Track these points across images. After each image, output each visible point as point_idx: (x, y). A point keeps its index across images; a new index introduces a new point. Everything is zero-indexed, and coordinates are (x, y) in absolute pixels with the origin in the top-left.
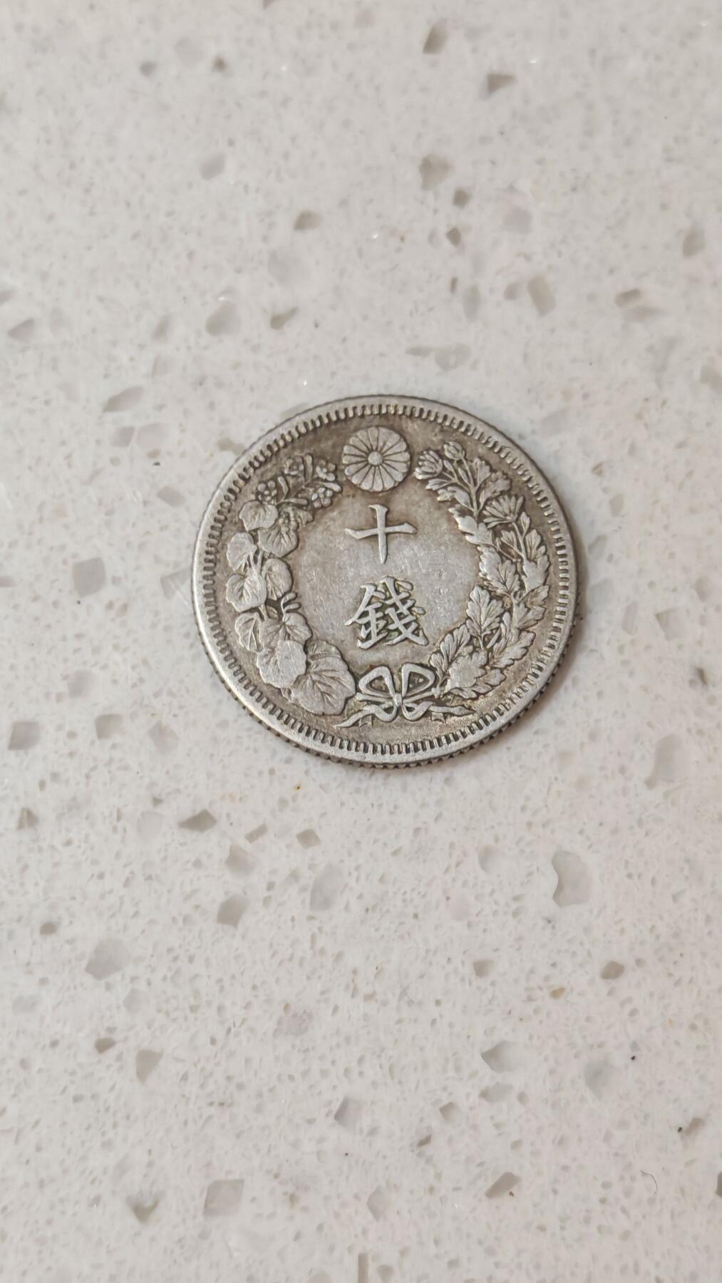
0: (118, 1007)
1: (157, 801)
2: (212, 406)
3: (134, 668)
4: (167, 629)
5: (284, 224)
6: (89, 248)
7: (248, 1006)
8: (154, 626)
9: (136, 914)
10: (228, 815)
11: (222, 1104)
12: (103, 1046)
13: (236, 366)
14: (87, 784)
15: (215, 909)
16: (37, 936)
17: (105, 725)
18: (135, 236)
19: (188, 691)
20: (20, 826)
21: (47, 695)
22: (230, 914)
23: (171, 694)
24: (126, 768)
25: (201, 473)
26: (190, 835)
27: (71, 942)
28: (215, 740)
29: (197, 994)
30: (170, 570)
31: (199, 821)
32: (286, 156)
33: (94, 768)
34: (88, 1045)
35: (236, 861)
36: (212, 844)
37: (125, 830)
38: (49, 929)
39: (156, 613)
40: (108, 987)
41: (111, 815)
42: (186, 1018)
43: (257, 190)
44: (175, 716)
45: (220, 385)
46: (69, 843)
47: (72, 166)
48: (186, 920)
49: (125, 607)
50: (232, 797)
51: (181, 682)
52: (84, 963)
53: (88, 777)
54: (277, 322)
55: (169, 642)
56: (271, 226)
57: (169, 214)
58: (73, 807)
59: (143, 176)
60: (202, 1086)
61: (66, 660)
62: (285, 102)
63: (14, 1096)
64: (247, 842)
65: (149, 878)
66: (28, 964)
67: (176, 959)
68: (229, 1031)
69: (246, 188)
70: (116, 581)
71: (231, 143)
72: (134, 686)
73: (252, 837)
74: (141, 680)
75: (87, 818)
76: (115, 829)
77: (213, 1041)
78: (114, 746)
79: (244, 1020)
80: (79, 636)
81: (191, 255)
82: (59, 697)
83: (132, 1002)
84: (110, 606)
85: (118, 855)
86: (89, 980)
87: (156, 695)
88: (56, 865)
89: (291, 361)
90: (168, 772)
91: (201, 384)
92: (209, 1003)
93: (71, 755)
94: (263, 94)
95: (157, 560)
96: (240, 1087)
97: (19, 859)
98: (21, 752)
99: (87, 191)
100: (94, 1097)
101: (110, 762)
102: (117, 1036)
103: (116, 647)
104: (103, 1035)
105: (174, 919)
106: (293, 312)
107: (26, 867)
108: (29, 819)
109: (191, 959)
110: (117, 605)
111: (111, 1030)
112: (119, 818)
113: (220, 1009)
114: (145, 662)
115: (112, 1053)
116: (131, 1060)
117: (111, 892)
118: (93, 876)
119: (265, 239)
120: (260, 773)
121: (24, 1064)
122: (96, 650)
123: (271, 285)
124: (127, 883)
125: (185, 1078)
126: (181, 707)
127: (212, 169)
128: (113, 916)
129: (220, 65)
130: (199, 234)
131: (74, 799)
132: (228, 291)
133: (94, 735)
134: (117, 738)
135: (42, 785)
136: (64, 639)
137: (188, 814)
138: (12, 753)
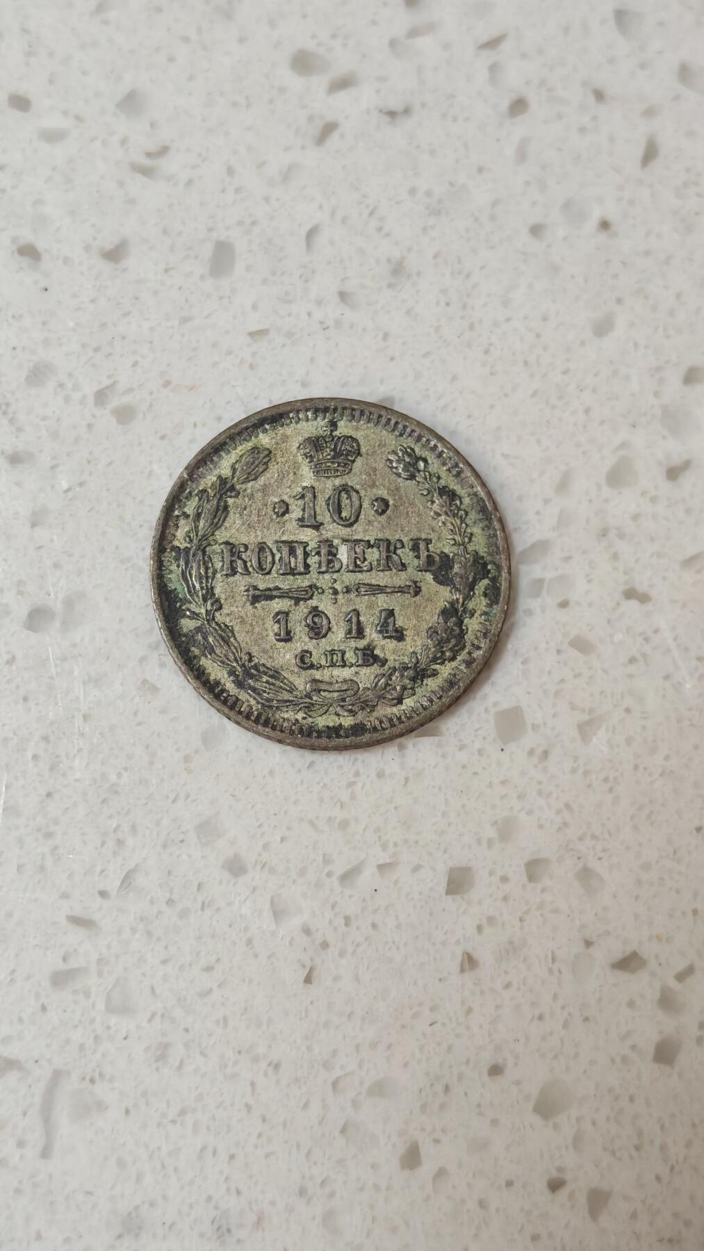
0: (567, 1148)
1: (588, 944)
2: (615, 557)
3: (558, 812)
4: (586, 773)
5: (674, 380)
6: (492, 407)
7: (689, 1144)
8: (574, 771)
9: (576, 1055)
10: (657, 956)
11: (670, 1240)
12: (555, 1185)
13: (636, 517)
14: (522, 928)
15: (651, 1050)
16: (486, 1078)
17: (534, 869)
18: (534, 394)
19: (610, 834)
20: (462, 970)
21: (479, 841)
22: (665, 1053)
23: (594, 837)
24: (556, 911)
25: (609, 621)
26: (623, 976)
27: (518, 1083)
28: (639, 882)
29: (640, 1134)
30: (586, 717)
31: (629, 963)
32: (672, 313)
33: (526, 912)
34: (541, 1185)
35: (667, 1001)
36: (642, 985)
37: (560, 971)
38: (496, 1070)
39: (576, 759)
40: (556, 1127)
41: (546, 956)
42: (631, 1157)
43: (646, 347)
44: (600, 859)
45: (621, 536)
46: (508, 986)
47: (472, 327)
48: (625, 1060)
49: (546, 754)
50: (659, 938)
51: (603, 825)
52: (531, 1105)
53: (521, 920)
54: (673, 473)
55: (589, 786)
56: (661, 381)
57: (566, 372)
58: (511, 949)
59: (538, 336)
60: (651, 1224)
61: (493, 807)
62: (668, 259)
63: (476, 1235)
64: (676, 982)
65: (586, 1019)
66: (479, 1106)
67: (617, 1098)
68: (672, 1169)
69: (636, 345)
70: (535, 727)
71: (619, 301)
72: (559, 829)
73: (681, 977)
74: (566, 824)
75: (524, 960)
76: (551, 971)
77: (658, 1178)
78: (543, 891)
79: (686, 1158)
80: (504, 783)
81: (587, 411)
82: (490, 843)
83: (578, 1141)
84: (531, 752)
85: (555, 997)
86: (537, 1120)
87: (581, 839)
88: (498, 1007)
89: (688, 511)
90: (596, 914)
91: (604, 535)
92: (652, 1142)
93: (505, 899)
94: (647, 253)
95: (573, 707)
96: (688, 1224)
97: (463, 1003)
98: (458, 897)
99: (486, 352)
100: (550, 1235)
101: (541, 906)
102: (568, 1176)
103: (540, 793)
104: (554, 1174)
105: (613, 1060)
106: (687, 465)
107: (469, 1011)
108: (469, 962)
109: (632, 1099)
110: (539, 751)
111: (560, 1169)
112: (554, 960)
113: (663, 1148)
114: (567, 806)
115: (563, 1194)
116: (582, 1199)
117: (551, 1033)
118: (533, 1018)
119: (656, 394)
120: (684, 913)
121: (482, 1204)
122: (521, 797)
123: (664, 438)
124: (566, 1025)
125: (634, 1216)
126: (604, 850)
127: (602, 328)
128: (555, 1057)
129: (605, 225)
130: (594, 391)
131: (511, 943)
132: (624, 445)
133: (525, 878)
134: (547, 882)
135: (479, 929)
136: (491, 785)
137: (618, 956)
138: (450, 897)
